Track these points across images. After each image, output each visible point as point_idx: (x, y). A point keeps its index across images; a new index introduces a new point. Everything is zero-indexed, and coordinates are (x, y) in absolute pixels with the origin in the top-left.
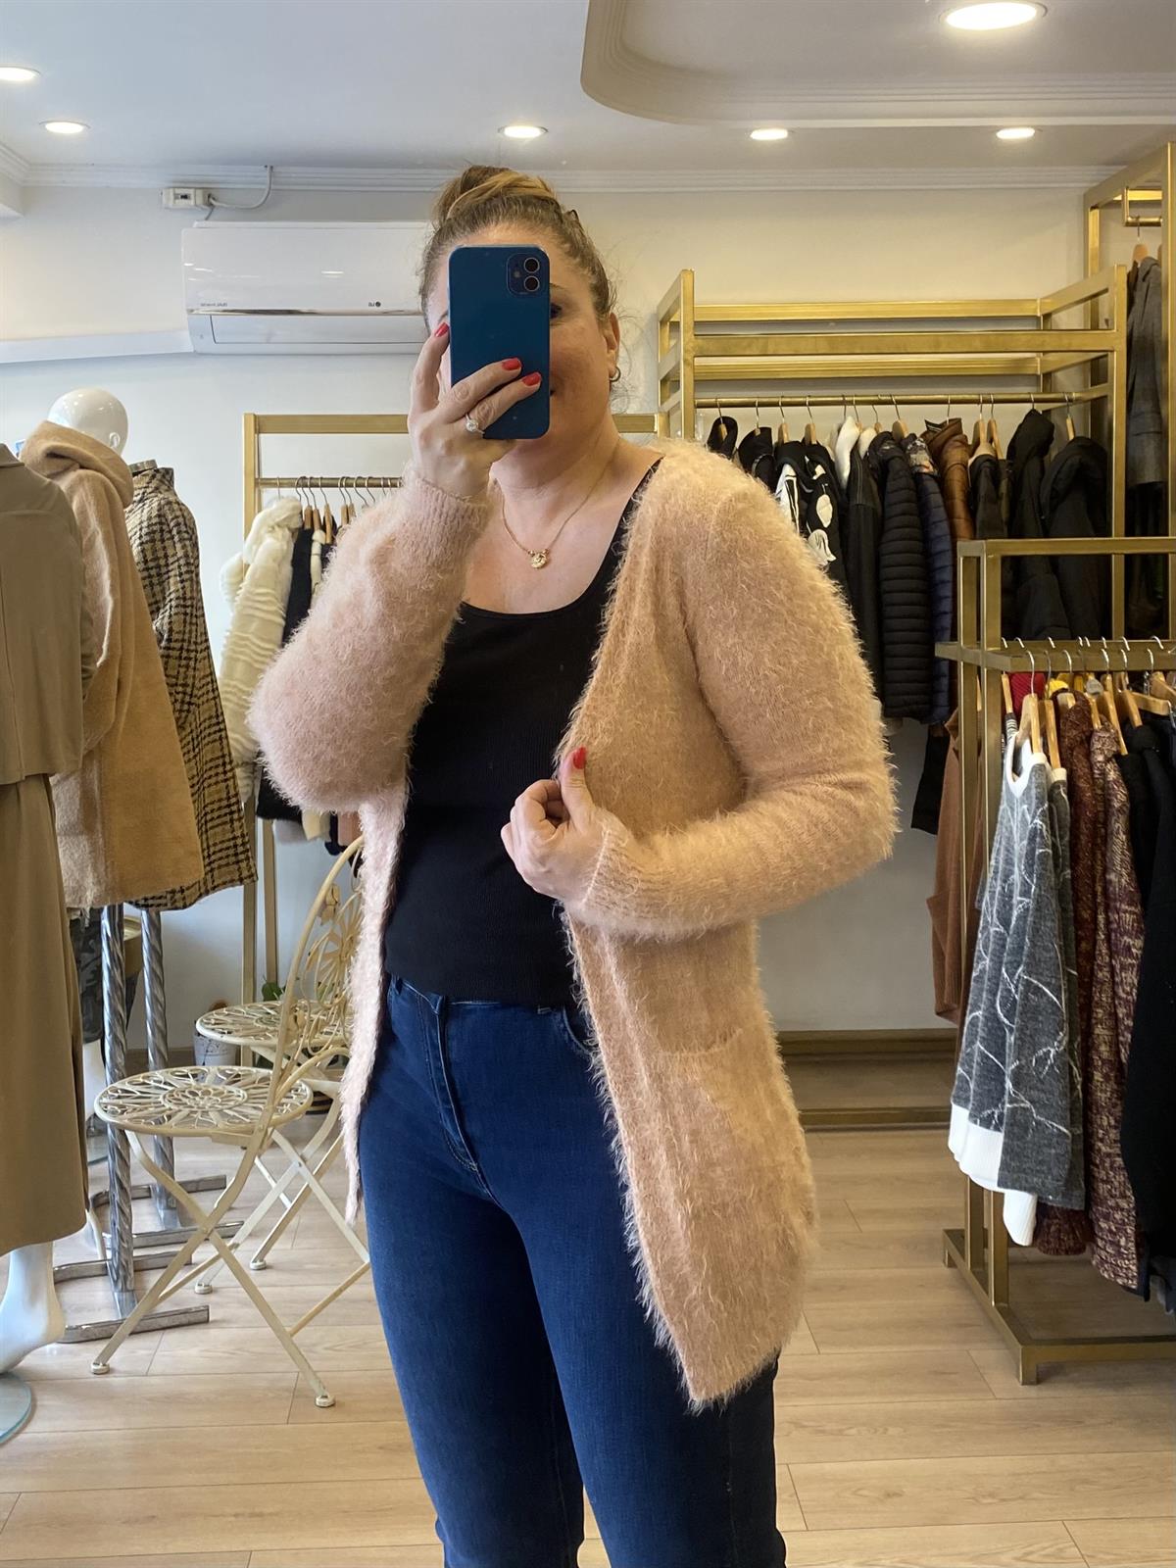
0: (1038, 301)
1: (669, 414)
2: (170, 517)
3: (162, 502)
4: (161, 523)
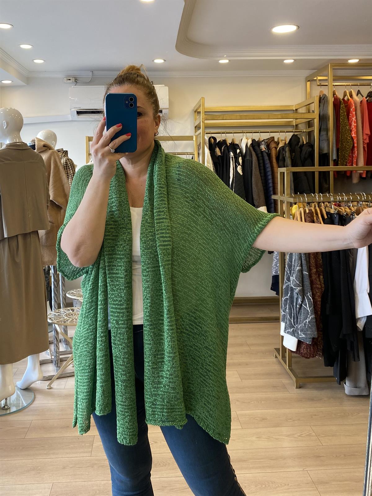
0: (294, 106)
1: (197, 136)
2: (69, 163)
3: (67, 159)
4: (66, 165)
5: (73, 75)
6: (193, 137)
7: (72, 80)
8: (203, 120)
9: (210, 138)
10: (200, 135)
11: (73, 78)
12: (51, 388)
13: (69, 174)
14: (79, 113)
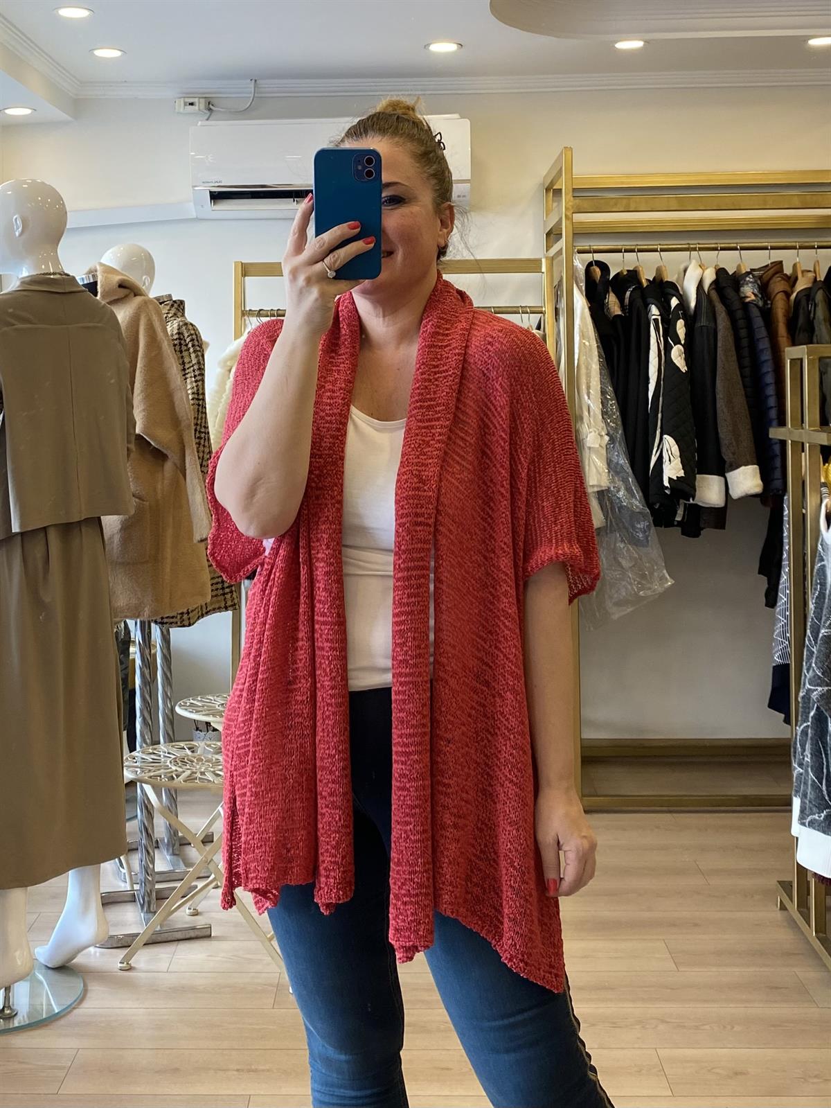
1: (553, 258)
2: (186, 335)
3: (181, 323)
4: (180, 339)
5: (201, 90)
6: (540, 261)
7: (197, 104)
8: (569, 214)
9: (590, 264)
10: (560, 258)
11: (202, 101)
12: (130, 969)
13: (187, 366)
14: (216, 197)
